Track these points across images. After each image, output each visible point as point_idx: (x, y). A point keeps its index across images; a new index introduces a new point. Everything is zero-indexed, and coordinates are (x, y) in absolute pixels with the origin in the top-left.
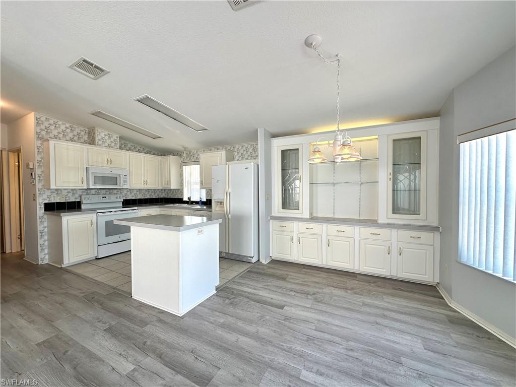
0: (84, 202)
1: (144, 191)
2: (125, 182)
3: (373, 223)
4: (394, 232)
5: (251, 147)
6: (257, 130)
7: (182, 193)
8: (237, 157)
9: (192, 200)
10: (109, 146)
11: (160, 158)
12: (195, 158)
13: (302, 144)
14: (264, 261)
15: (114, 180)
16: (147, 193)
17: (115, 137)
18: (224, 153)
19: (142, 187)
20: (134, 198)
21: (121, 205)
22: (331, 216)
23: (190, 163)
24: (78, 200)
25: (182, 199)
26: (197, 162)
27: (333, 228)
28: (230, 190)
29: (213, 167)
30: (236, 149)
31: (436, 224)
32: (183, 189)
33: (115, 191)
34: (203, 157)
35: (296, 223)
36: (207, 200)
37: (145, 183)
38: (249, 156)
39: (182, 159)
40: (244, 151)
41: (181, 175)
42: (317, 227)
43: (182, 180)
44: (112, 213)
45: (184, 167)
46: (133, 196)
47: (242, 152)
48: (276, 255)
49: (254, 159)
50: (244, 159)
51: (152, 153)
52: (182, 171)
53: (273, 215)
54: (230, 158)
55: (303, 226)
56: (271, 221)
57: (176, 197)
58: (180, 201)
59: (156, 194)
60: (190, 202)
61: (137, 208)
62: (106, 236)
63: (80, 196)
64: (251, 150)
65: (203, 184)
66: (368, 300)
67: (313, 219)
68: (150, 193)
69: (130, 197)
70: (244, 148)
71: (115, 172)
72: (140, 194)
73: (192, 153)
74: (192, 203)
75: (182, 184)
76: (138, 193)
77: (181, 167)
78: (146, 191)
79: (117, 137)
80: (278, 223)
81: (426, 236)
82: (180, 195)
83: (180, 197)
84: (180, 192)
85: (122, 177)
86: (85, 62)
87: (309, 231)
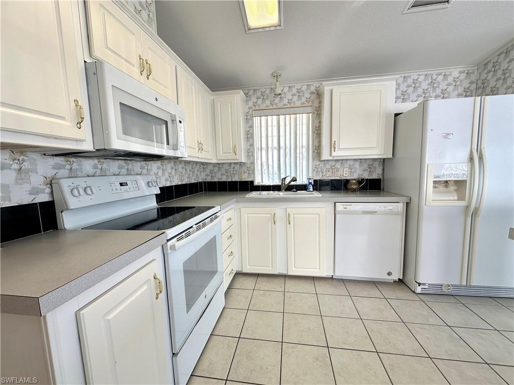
2: (181, 138)
5: (425, 80)
7: (251, 170)
12: (285, 101)
16: (184, 172)
19: (196, 155)
20: (169, 184)
24: (44, 198)
25: (252, 182)
32: (253, 163)
39: (251, 104)
43: (252, 145)
45: (256, 120)
52: (251, 127)
57: (236, 179)
58: (248, 187)
63: (51, 183)
64: (425, 85)
65: (337, 149)
71: (164, 106)
75: (250, 153)
77: (248, 119)
78: (183, 168)
82: (246, 175)
83: (245, 178)
84: (245, 169)
85: (178, 123)
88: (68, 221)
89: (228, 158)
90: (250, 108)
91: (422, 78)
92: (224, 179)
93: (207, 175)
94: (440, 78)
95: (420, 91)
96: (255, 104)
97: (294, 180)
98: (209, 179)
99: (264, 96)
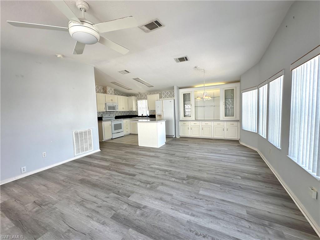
0: (104, 117)
1: (121, 112)
2: (117, 108)
3: (219, 120)
4: (225, 123)
6: (174, 86)
7: (137, 112)
8: (163, 96)
10: (111, 94)
11: (127, 97)
13: (191, 92)
14: (177, 137)
15: (114, 108)
17: (113, 89)
18: (158, 95)
19: (122, 110)
21: (114, 118)
22: (203, 119)
23: (141, 99)
24: (101, 116)
26: (146, 99)
27: (204, 123)
28: (164, 110)
29: (156, 101)
30: (162, 93)
31: (239, 119)
32: (138, 111)
33: (112, 113)
34: (149, 97)
35: (190, 122)
36: (150, 115)
37: (123, 108)
41: (137, 105)
42: (198, 123)
43: (137, 107)
44: (116, 121)
46: (118, 115)
47: (165, 94)
48: (182, 134)
49: (171, 97)
51: (123, 95)
52: (137, 103)
53: (180, 119)
54: (161, 97)
55: (192, 123)
56: (180, 122)
57: (134, 115)
58: (137, 116)
59: (125, 114)
60: (142, 116)
61: (123, 119)
62: (115, 130)
63: (102, 115)
65: (149, 108)
67: (196, 120)
68: (123, 113)
71: (115, 104)
73: (142, 95)
74: (143, 117)
75: (137, 109)
76: (119, 113)
77: (137, 101)
80: (182, 123)
81: (235, 123)
83: (136, 114)
85: (116, 106)
86: (125, 71)
87: (195, 125)
88: (103, 119)
89: (131, 110)
91: (169, 92)
92: (132, 114)
93: (129, 114)
94: (172, 92)
96: (138, 98)
97: (142, 115)
99: (139, 96)
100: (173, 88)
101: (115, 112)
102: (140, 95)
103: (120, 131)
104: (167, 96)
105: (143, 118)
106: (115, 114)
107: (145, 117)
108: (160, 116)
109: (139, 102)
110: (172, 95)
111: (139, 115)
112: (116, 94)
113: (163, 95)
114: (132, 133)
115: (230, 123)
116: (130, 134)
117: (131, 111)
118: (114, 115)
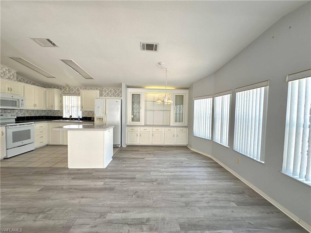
1: (30, 111)
2: (22, 104)
3: (168, 126)
4: (175, 128)
6: (122, 84)
7: (62, 113)
9: (72, 117)
10: (9, 78)
11: (45, 89)
13: (142, 93)
14: (124, 146)
16: (32, 112)
17: (13, 72)
18: (98, 92)
19: (32, 108)
20: (23, 116)
21: (14, 121)
22: (152, 124)
23: (69, 94)
25: (62, 117)
26: (79, 95)
27: (155, 129)
28: (107, 112)
29: (96, 100)
30: (104, 90)
31: (187, 125)
32: (62, 110)
33: (9, 111)
34: (83, 92)
35: (139, 128)
36: (83, 117)
37: (35, 105)
38: (112, 94)
39: (62, 91)
40: (109, 91)
41: (61, 101)
42: (148, 128)
43: (62, 105)
44: (17, 126)
45: (64, 97)
46: (22, 115)
47: (108, 92)
48: (129, 143)
49: (115, 96)
50: (109, 96)
51: (36, 84)
52: (62, 99)
53: (127, 124)
54: (101, 95)
55: (142, 128)
56: (127, 127)
57: (56, 115)
58: (60, 118)
59: (39, 114)
60: (71, 119)
61: (33, 123)
62: (13, 142)
64: (113, 92)
65: (83, 108)
66: (170, 152)
67: (146, 125)
68: (35, 112)
69: (20, 115)
70: (109, 90)
71: (16, 98)
72: (27, 113)
73: (71, 89)
74: (72, 119)
75: (62, 107)
76: (26, 112)
77: (61, 96)
78: (32, 111)
79: (15, 72)
80: (130, 128)
81: (184, 129)
82: (60, 114)
83: (60, 115)
84: (60, 112)
85: (20, 101)
86: (48, 40)
87: (145, 131)
89: (50, 109)
90: (62, 93)
91: (112, 90)
92: (52, 115)
93: (46, 114)
94: (117, 90)
95: (112, 93)
96: (63, 92)
97: (71, 116)
98: (46, 115)
99: (67, 90)
100: (120, 85)
101: (16, 111)
102: (67, 88)
103: (25, 142)
104: (110, 94)
105: (72, 121)
106: (17, 113)
107: (76, 119)
108: (101, 119)
109: (66, 98)
110: (117, 94)
111: (64, 117)
112: (20, 81)
113: (104, 92)
114: (51, 143)
115: (179, 129)
116: (47, 145)
117: (51, 111)
118: (14, 115)
